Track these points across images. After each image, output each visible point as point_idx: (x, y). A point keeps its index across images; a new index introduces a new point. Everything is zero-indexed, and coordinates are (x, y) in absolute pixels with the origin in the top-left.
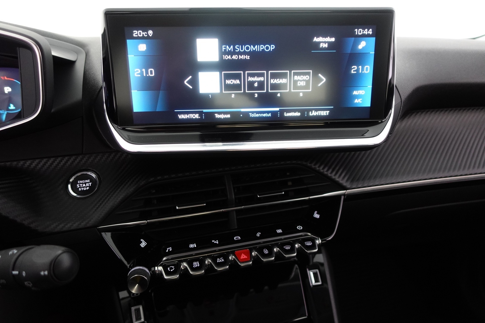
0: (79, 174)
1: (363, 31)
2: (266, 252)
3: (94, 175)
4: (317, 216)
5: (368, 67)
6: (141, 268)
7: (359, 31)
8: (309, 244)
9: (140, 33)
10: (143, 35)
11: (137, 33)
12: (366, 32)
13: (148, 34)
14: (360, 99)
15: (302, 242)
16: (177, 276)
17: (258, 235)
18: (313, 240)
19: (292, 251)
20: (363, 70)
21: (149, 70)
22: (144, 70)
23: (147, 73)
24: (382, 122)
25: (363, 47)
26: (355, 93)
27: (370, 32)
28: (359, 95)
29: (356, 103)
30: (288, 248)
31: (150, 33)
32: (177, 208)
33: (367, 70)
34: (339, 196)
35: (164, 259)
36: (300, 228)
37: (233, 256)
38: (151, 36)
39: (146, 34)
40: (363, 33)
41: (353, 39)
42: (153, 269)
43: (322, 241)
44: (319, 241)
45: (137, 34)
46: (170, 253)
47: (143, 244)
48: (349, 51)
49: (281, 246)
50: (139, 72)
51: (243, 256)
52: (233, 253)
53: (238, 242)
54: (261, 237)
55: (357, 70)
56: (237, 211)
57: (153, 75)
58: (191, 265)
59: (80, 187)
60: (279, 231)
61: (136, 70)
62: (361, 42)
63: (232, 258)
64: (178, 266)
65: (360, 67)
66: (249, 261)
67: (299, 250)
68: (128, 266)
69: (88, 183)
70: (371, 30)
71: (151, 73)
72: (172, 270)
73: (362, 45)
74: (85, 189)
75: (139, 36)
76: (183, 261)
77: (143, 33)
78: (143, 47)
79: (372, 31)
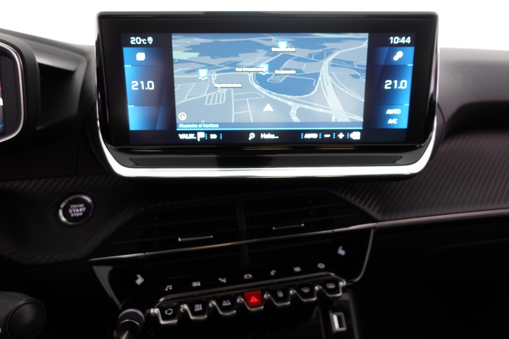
0: (71, 198)
1: (400, 39)
2: (281, 295)
3: (89, 200)
4: (341, 252)
5: (405, 81)
6: (134, 310)
7: (395, 40)
8: (331, 286)
9: (138, 40)
10: (142, 42)
11: (134, 40)
12: (403, 40)
13: (147, 42)
14: (395, 118)
15: (323, 284)
16: (175, 321)
17: (273, 273)
18: (336, 282)
19: (311, 294)
20: (398, 85)
21: (149, 82)
22: (142, 82)
23: (146, 86)
24: (421, 147)
25: (400, 59)
26: (389, 112)
27: (409, 40)
28: (394, 114)
29: (390, 124)
30: (306, 290)
31: (150, 40)
32: (180, 240)
33: (403, 85)
34: (368, 230)
35: (162, 300)
36: (321, 266)
37: (241, 298)
38: (151, 43)
39: (145, 41)
40: (399, 42)
41: (387, 49)
42: (147, 311)
43: (347, 283)
44: (342, 284)
45: (135, 42)
46: (169, 292)
47: (140, 281)
48: (382, 62)
49: (298, 288)
50: (137, 84)
51: (254, 300)
52: (242, 295)
53: (249, 281)
54: (276, 276)
55: (392, 85)
56: (248, 244)
57: (153, 88)
58: (192, 308)
59: (73, 212)
60: (297, 269)
61: (133, 82)
62: (397, 52)
63: (240, 300)
64: (176, 309)
65: (396, 82)
66: (260, 306)
67: (320, 293)
68: (120, 306)
69: (82, 207)
70: (409, 38)
71: (151, 86)
72: (170, 314)
73: (398, 56)
74: (78, 215)
75: (138, 43)
76: (183, 303)
77: (142, 40)
78: (141, 56)
79: (411, 39)
